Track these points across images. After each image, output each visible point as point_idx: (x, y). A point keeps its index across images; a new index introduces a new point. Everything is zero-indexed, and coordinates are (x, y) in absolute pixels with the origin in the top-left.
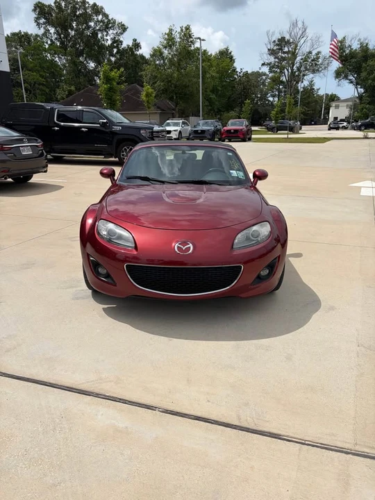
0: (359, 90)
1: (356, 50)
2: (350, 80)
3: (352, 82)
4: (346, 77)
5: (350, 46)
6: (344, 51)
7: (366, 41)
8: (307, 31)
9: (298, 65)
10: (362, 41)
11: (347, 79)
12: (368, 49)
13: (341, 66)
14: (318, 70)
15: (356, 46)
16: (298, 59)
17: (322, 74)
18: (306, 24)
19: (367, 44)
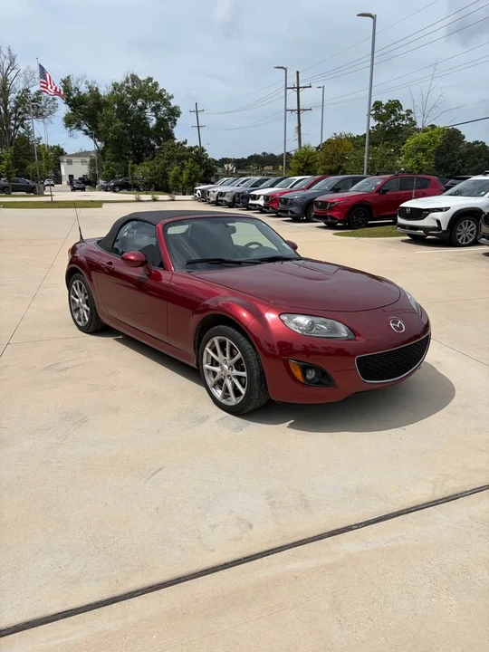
0: (99, 143)
1: (85, 94)
2: (84, 130)
3: (87, 134)
4: (79, 127)
5: (77, 89)
6: (71, 94)
7: (96, 86)
8: (16, 62)
9: (12, 104)
10: (90, 84)
11: (80, 129)
12: (99, 96)
13: (70, 112)
14: (41, 114)
15: (84, 89)
16: (12, 97)
17: (46, 120)
18: (14, 53)
19: (97, 89)
